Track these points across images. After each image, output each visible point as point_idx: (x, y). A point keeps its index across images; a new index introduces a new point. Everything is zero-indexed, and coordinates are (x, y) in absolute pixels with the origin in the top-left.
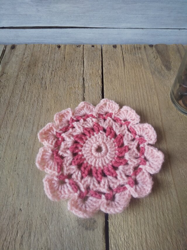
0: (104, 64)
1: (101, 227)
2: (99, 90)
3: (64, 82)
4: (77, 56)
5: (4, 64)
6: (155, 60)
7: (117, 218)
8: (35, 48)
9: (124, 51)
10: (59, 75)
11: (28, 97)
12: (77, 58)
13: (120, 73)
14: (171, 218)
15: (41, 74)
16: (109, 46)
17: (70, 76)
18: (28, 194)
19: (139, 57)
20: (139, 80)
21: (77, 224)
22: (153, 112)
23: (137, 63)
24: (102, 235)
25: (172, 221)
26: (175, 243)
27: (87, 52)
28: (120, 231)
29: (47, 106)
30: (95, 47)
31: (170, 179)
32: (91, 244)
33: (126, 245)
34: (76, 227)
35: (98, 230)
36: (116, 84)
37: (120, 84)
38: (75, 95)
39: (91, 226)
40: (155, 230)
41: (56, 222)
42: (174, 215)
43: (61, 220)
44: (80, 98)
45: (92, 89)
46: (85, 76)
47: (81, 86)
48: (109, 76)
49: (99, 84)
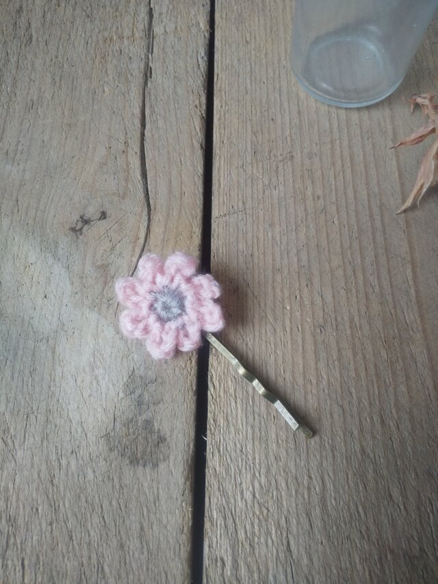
1: (180, 458)
2: (198, 46)
3: (87, 20)
7: (232, 429)
14: (407, 434)
17: (108, 3)
21: (102, 447)
24: (181, 481)
25: (409, 441)
26: (414, 508)
28: (240, 472)
29: (28, 94)
31: (411, 316)
32: (145, 509)
33: (258, 513)
34: (101, 454)
35: (171, 465)
36: (254, 26)
37: (268, 27)
38: (119, 61)
39: (147, 453)
40: (355, 471)
41: (38, 439)
42: (418, 426)
43: (53, 433)
44: (137, 67)
45: (176, 42)
46: (157, 3)
47: (142, 34)
48: (234, 3)
49: (200, 29)
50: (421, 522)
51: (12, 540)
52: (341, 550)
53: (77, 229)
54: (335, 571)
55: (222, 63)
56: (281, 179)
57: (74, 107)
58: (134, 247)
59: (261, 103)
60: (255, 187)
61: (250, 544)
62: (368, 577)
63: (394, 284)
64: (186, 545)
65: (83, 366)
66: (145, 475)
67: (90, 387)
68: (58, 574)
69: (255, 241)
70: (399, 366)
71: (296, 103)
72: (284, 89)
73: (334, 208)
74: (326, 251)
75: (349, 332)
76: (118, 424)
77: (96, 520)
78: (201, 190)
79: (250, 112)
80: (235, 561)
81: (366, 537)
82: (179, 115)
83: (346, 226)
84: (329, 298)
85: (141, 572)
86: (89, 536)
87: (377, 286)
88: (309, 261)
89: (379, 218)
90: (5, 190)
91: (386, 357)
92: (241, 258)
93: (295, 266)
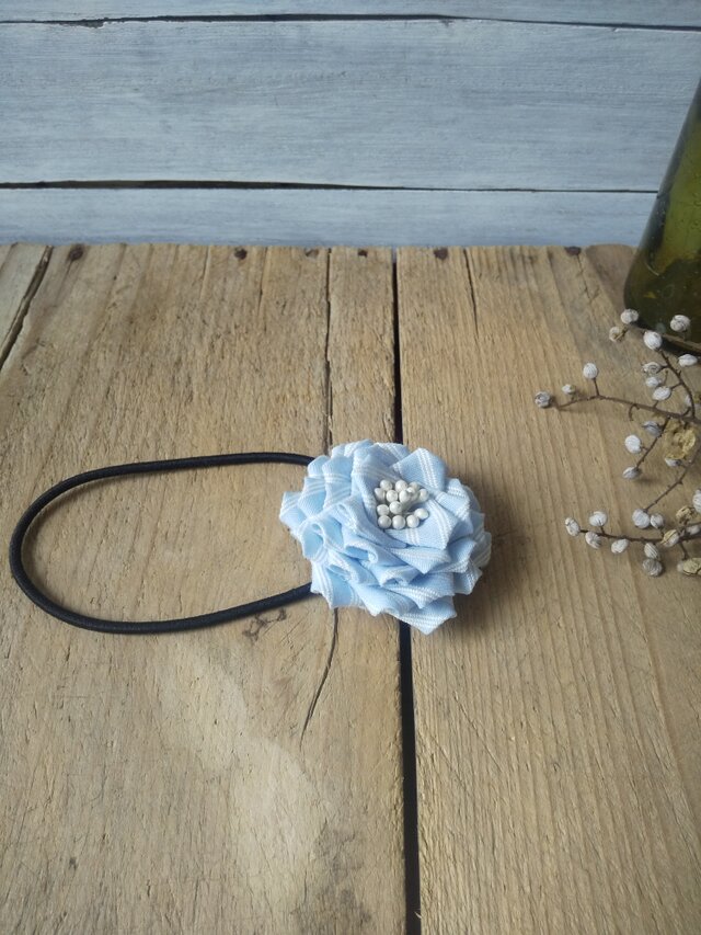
0: (403, 314)
2: (383, 407)
3: (256, 376)
4: (304, 287)
5: (42, 313)
6: (588, 300)
7: (453, 903)
8: (153, 259)
9: (475, 271)
10: (238, 353)
11: (121, 428)
12: (303, 292)
13: (460, 348)
14: (673, 910)
15: (175, 348)
16: (419, 253)
17: (279, 356)
18: (106, 798)
19: (530, 289)
20: (533, 370)
21: (292, 927)
22: (587, 485)
23: (524, 311)
25: (677, 922)
27: (340, 273)
30: (371, 254)
31: (663, 748)
36: (447, 383)
41: (211, 916)
42: (686, 900)
43: (229, 908)
44: (315, 432)
45: (359, 402)
46: (335, 356)
47: (319, 392)
48: (421, 355)
49: (384, 386)
53: (251, 634)
58: (320, 657)
63: (638, 706)
65: (265, 816)
67: (273, 845)
70: (654, 815)
73: (558, 607)
74: (553, 661)
75: (589, 770)
76: (310, 897)
83: (574, 631)
84: (562, 725)
87: (619, 710)
88: (534, 676)
89: (613, 620)
90: (165, 583)
91: (636, 803)
92: (450, 671)
93: (517, 683)
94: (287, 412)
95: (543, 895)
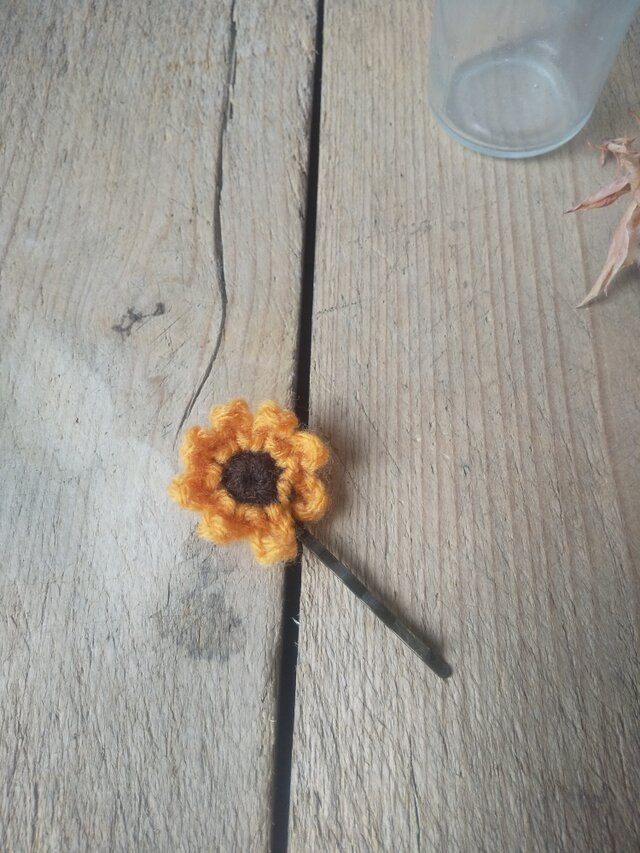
1: (260, 648)
2: (298, 74)
3: (144, 40)
7: (335, 610)
10: (124, 15)
14: (587, 621)
15: (48, 11)
17: (173, 17)
21: (152, 630)
24: (261, 681)
25: (590, 632)
26: (596, 728)
28: (345, 669)
29: (60, 141)
31: (596, 452)
32: (208, 720)
33: (369, 729)
34: (148, 641)
35: (246, 658)
36: (379, 45)
37: (398, 47)
38: (187, 95)
39: (214, 641)
40: (511, 672)
41: (61, 618)
42: (604, 610)
43: (81, 611)
44: (212, 104)
45: (268, 69)
46: (242, 15)
47: (220, 58)
48: (350, 13)
49: (301, 50)
50: (606, 749)
51: (22, 758)
52: (489, 785)
53: (123, 327)
54: (479, 816)
55: (332, 97)
56: (413, 258)
57: (123, 160)
58: (202, 354)
59: (386, 153)
60: (375, 270)
61: (358, 774)
62: (526, 825)
63: (572, 407)
64: (266, 772)
65: (127, 518)
66: (209, 672)
67: (135, 547)
68: (85, 808)
69: (374, 344)
70: (577, 524)
71: (436, 151)
72: (420, 133)
73: (487, 300)
74: (475, 359)
75: (505, 474)
76: (173, 599)
77: (139, 733)
78: (298, 274)
79: (370, 165)
80: (335, 797)
81: (525, 768)
82: (269, 170)
83: (505, 325)
84: (477, 426)
85: (200, 807)
86: (129, 755)
87: (548, 410)
88: (450, 374)
89: (553, 313)
90: (25, 274)
91: (558, 510)
92: (352, 369)
93: (430, 382)
94: (179, 81)
95: (439, 603)
